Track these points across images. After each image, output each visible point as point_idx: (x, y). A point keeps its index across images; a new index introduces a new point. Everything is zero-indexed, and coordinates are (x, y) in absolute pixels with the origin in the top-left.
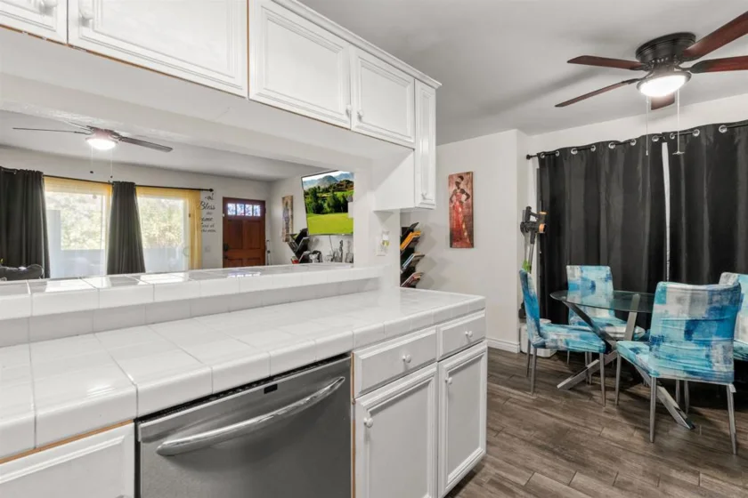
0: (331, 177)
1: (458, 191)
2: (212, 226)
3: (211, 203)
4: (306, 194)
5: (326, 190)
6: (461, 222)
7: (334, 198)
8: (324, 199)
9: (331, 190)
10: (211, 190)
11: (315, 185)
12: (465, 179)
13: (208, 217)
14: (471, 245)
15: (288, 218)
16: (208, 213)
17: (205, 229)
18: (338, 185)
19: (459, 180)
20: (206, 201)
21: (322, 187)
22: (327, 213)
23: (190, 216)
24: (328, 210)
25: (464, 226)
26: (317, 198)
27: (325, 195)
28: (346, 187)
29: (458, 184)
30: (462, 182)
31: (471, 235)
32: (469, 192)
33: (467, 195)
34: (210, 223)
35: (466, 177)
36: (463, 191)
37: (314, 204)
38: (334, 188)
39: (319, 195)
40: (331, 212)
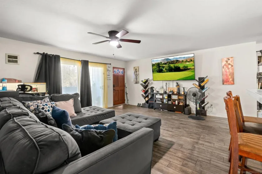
0: (168, 59)
1: (227, 64)
2: (110, 78)
4: (153, 65)
5: (165, 64)
6: (228, 75)
7: (169, 66)
8: (163, 67)
9: (168, 64)
10: (110, 64)
11: (159, 62)
12: (230, 60)
14: (233, 84)
15: (137, 74)
16: (109, 73)
17: (108, 79)
18: (172, 62)
19: (227, 60)
20: (108, 68)
21: (163, 62)
22: (165, 72)
23: (104, 74)
24: (166, 71)
25: (230, 77)
26: (160, 67)
27: (164, 65)
28: (176, 62)
29: (227, 61)
30: (229, 61)
31: (233, 80)
32: (232, 64)
33: (231, 65)
35: (231, 59)
36: (229, 64)
37: (157, 69)
38: (170, 63)
39: (161, 65)
40: (167, 72)
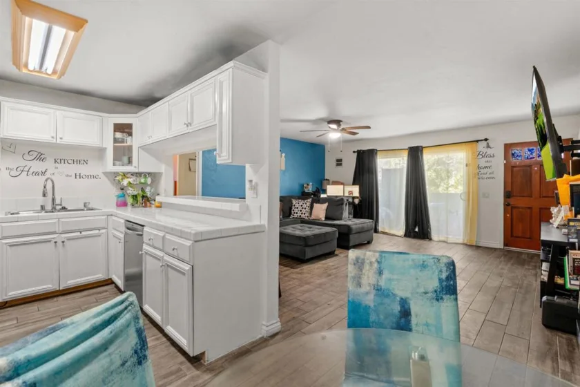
2: (492, 173)
3: (489, 151)
10: (486, 140)
13: (488, 165)
16: (487, 162)
17: (484, 176)
20: (485, 150)
23: (467, 165)
34: (489, 171)
